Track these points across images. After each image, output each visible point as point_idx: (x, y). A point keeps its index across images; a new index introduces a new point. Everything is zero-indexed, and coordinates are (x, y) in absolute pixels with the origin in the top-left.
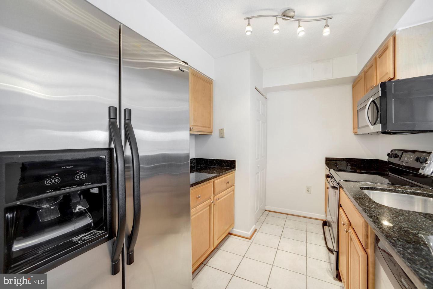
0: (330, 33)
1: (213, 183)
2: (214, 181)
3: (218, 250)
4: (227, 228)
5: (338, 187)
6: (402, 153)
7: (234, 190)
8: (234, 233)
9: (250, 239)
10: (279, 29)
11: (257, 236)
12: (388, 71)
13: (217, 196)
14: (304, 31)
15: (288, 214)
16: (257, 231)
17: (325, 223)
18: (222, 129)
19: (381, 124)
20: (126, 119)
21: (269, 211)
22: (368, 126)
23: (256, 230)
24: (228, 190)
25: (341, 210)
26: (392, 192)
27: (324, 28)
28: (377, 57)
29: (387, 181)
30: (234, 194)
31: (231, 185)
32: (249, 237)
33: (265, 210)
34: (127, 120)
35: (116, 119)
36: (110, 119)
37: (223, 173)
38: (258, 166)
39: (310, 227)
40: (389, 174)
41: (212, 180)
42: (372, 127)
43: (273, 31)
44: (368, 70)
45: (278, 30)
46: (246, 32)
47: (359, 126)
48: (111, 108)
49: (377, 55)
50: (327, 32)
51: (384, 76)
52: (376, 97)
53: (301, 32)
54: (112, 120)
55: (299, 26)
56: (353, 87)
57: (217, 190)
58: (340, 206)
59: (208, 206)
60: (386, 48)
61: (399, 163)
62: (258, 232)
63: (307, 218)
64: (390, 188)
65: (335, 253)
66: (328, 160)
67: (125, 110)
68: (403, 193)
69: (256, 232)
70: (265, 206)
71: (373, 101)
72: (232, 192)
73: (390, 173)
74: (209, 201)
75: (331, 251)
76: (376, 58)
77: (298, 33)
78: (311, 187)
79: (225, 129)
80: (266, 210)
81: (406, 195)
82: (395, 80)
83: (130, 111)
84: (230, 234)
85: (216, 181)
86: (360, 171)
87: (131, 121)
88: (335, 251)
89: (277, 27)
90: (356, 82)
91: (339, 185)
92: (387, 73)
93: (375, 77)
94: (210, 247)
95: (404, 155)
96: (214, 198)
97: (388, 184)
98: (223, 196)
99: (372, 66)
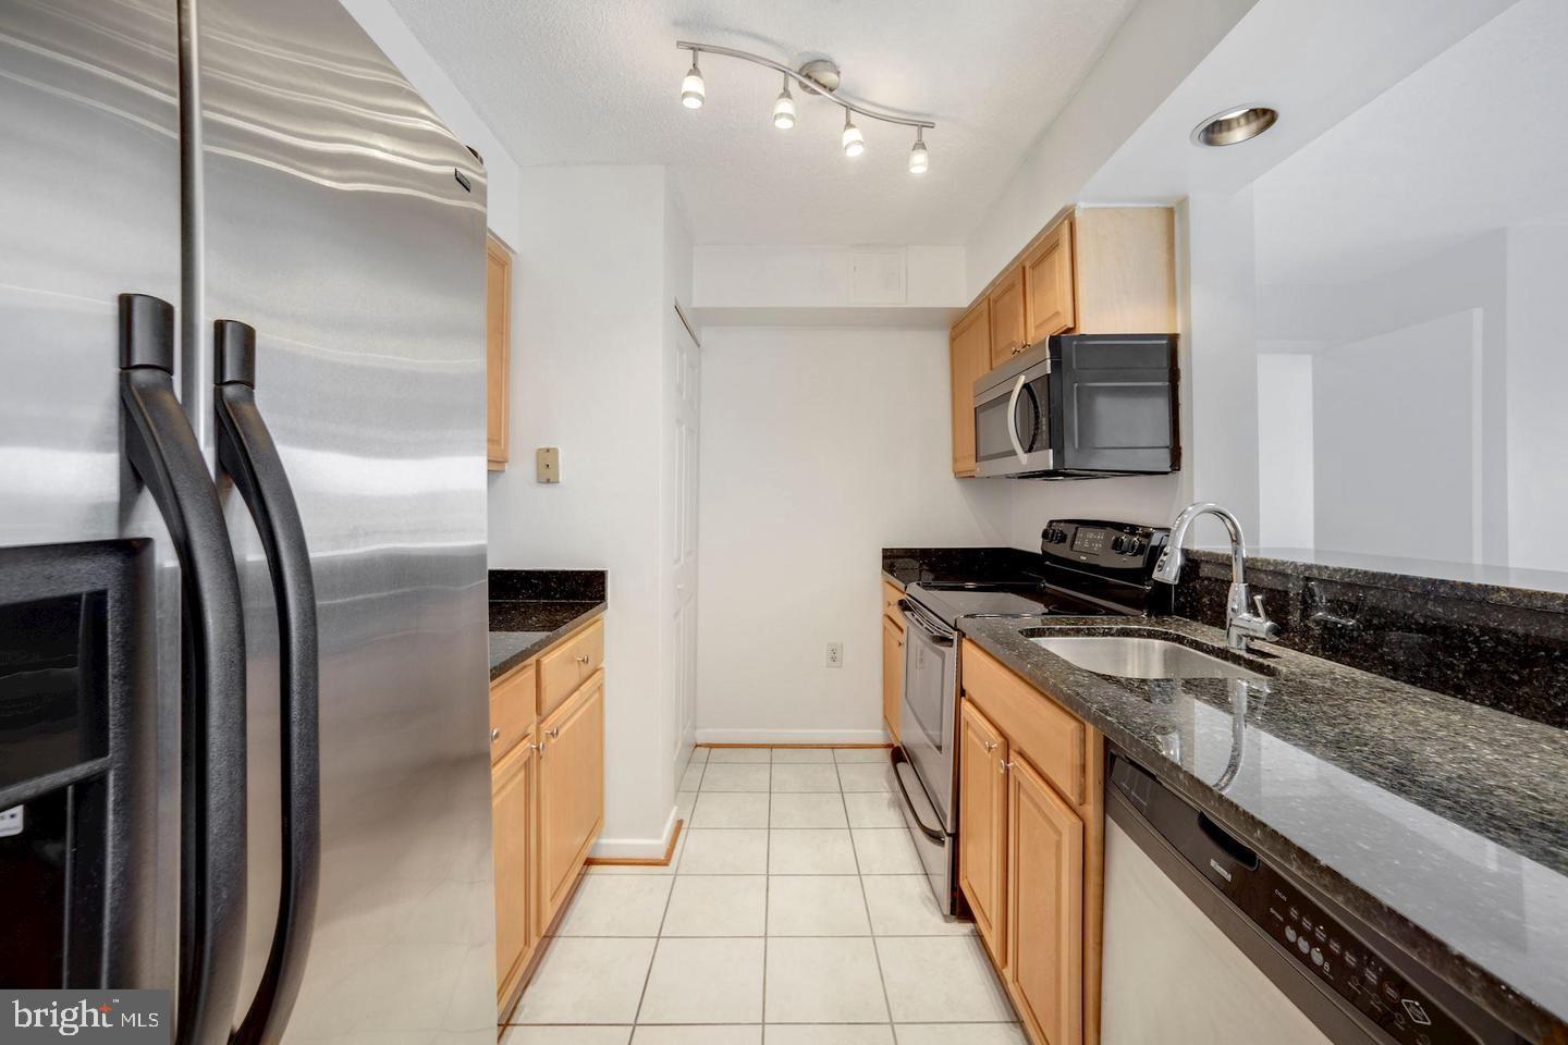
0: (929, 169)
1: (531, 672)
2: (538, 662)
3: (549, 944)
4: (580, 840)
5: (955, 636)
6: (1077, 528)
7: (600, 688)
8: (602, 854)
9: (665, 863)
10: (793, 113)
11: (691, 843)
12: (1060, 309)
13: (551, 720)
14: (861, 143)
15: (772, 747)
16: (685, 825)
17: (898, 755)
18: (548, 450)
19: (1051, 451)
20: (228, 378)
21: (711, 746)
22: (1013, 453)
23: (680, 823)
24: (584, 688)
25: (966, 706)
26: (1083, 636)
27: (914, 149)
28: (1028, 265)
29: (1040, 608)
30: (601, 701)
31: (590, 670)
32: (662, 856)
33: (697, 746)
34: (230, 383)
35: (169, 371)
36: (127, 365)
37: (570, 624)
38: (679, 587)
39: (850, 775)
40: (1045, 587)
41: (533, 659)
42: (1023, 457)
43: (775, 119)
44: (1000, 297)
45: (790, 116)
46: (685, 95)
47: (981, 454)
48: (137, 305)
49: (1026, 258)
50: (919, 164)
51: (1050, 318)
52: (1035, 374)
53: (854, 144)
54: (140, 376)
55: (849, 125)
56: (953, 340)
57: (549, 697)
58: (962, 692)
59: (518, 771)
60: (1055, 246)
61: (1072, 556)
62: (688, 828)
63: (833, 747)
64: (1076, 624)
65: (947, 840)
66: (890, 557)
67: (219, 327)
68: (1105, 634)
69: (683, 833)
70: (695, 729)
71: (1026, 386)
72: (596, 696)
73: (1047, 585)
74: (525, 744)
75: (935, 837)
76: (1024, 268)
77: (845, 144)
78: (842, 645)
79: (560, 450)
80: (699, 742)
81: (1109, 638)
82: (1077, 333)
83: (247, 335)
84: (589, 862)
85: (546, 661)
86: (971, 585)
87: (255, 391)
88: (949, 835)
89: (785, 106)
90: (959, 326)
91: (955, 629)
92: (1057, 314)
93: (1022, 319)
94: (527, 942)
95: (1080, 535)
96: (538, 730)
97: (1044, 614)
98: (566, 717)
99: (1012, 287)
